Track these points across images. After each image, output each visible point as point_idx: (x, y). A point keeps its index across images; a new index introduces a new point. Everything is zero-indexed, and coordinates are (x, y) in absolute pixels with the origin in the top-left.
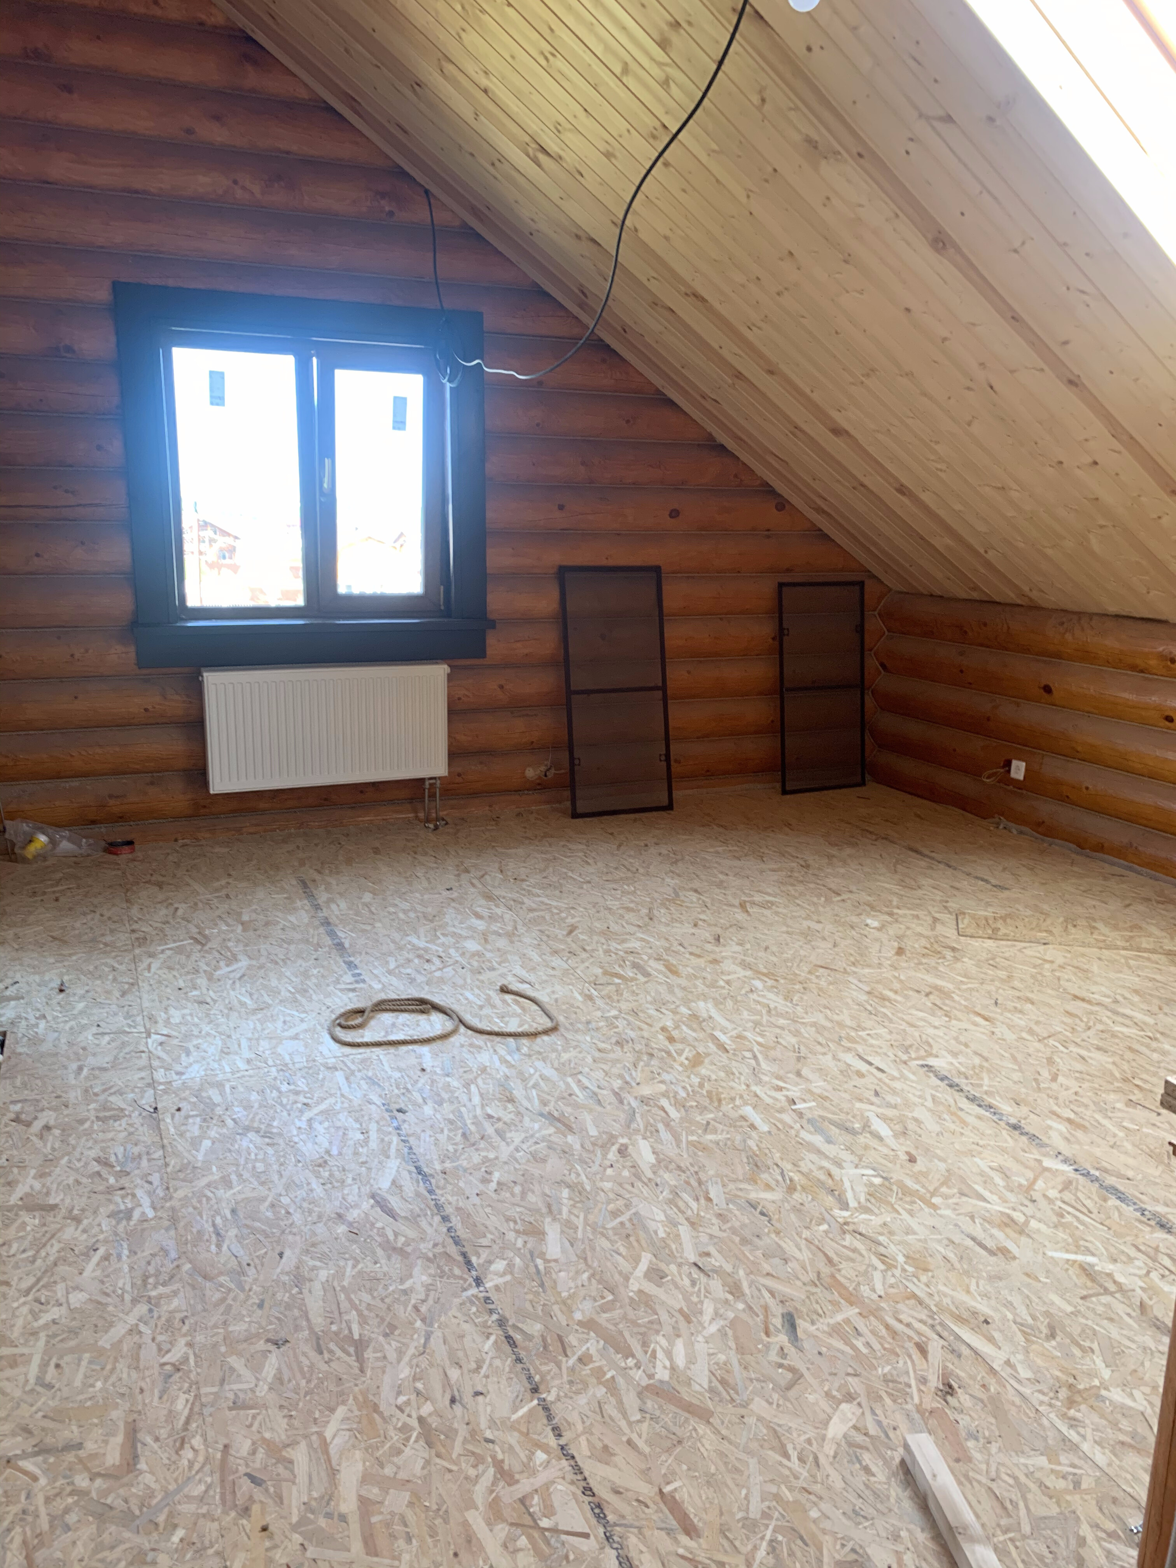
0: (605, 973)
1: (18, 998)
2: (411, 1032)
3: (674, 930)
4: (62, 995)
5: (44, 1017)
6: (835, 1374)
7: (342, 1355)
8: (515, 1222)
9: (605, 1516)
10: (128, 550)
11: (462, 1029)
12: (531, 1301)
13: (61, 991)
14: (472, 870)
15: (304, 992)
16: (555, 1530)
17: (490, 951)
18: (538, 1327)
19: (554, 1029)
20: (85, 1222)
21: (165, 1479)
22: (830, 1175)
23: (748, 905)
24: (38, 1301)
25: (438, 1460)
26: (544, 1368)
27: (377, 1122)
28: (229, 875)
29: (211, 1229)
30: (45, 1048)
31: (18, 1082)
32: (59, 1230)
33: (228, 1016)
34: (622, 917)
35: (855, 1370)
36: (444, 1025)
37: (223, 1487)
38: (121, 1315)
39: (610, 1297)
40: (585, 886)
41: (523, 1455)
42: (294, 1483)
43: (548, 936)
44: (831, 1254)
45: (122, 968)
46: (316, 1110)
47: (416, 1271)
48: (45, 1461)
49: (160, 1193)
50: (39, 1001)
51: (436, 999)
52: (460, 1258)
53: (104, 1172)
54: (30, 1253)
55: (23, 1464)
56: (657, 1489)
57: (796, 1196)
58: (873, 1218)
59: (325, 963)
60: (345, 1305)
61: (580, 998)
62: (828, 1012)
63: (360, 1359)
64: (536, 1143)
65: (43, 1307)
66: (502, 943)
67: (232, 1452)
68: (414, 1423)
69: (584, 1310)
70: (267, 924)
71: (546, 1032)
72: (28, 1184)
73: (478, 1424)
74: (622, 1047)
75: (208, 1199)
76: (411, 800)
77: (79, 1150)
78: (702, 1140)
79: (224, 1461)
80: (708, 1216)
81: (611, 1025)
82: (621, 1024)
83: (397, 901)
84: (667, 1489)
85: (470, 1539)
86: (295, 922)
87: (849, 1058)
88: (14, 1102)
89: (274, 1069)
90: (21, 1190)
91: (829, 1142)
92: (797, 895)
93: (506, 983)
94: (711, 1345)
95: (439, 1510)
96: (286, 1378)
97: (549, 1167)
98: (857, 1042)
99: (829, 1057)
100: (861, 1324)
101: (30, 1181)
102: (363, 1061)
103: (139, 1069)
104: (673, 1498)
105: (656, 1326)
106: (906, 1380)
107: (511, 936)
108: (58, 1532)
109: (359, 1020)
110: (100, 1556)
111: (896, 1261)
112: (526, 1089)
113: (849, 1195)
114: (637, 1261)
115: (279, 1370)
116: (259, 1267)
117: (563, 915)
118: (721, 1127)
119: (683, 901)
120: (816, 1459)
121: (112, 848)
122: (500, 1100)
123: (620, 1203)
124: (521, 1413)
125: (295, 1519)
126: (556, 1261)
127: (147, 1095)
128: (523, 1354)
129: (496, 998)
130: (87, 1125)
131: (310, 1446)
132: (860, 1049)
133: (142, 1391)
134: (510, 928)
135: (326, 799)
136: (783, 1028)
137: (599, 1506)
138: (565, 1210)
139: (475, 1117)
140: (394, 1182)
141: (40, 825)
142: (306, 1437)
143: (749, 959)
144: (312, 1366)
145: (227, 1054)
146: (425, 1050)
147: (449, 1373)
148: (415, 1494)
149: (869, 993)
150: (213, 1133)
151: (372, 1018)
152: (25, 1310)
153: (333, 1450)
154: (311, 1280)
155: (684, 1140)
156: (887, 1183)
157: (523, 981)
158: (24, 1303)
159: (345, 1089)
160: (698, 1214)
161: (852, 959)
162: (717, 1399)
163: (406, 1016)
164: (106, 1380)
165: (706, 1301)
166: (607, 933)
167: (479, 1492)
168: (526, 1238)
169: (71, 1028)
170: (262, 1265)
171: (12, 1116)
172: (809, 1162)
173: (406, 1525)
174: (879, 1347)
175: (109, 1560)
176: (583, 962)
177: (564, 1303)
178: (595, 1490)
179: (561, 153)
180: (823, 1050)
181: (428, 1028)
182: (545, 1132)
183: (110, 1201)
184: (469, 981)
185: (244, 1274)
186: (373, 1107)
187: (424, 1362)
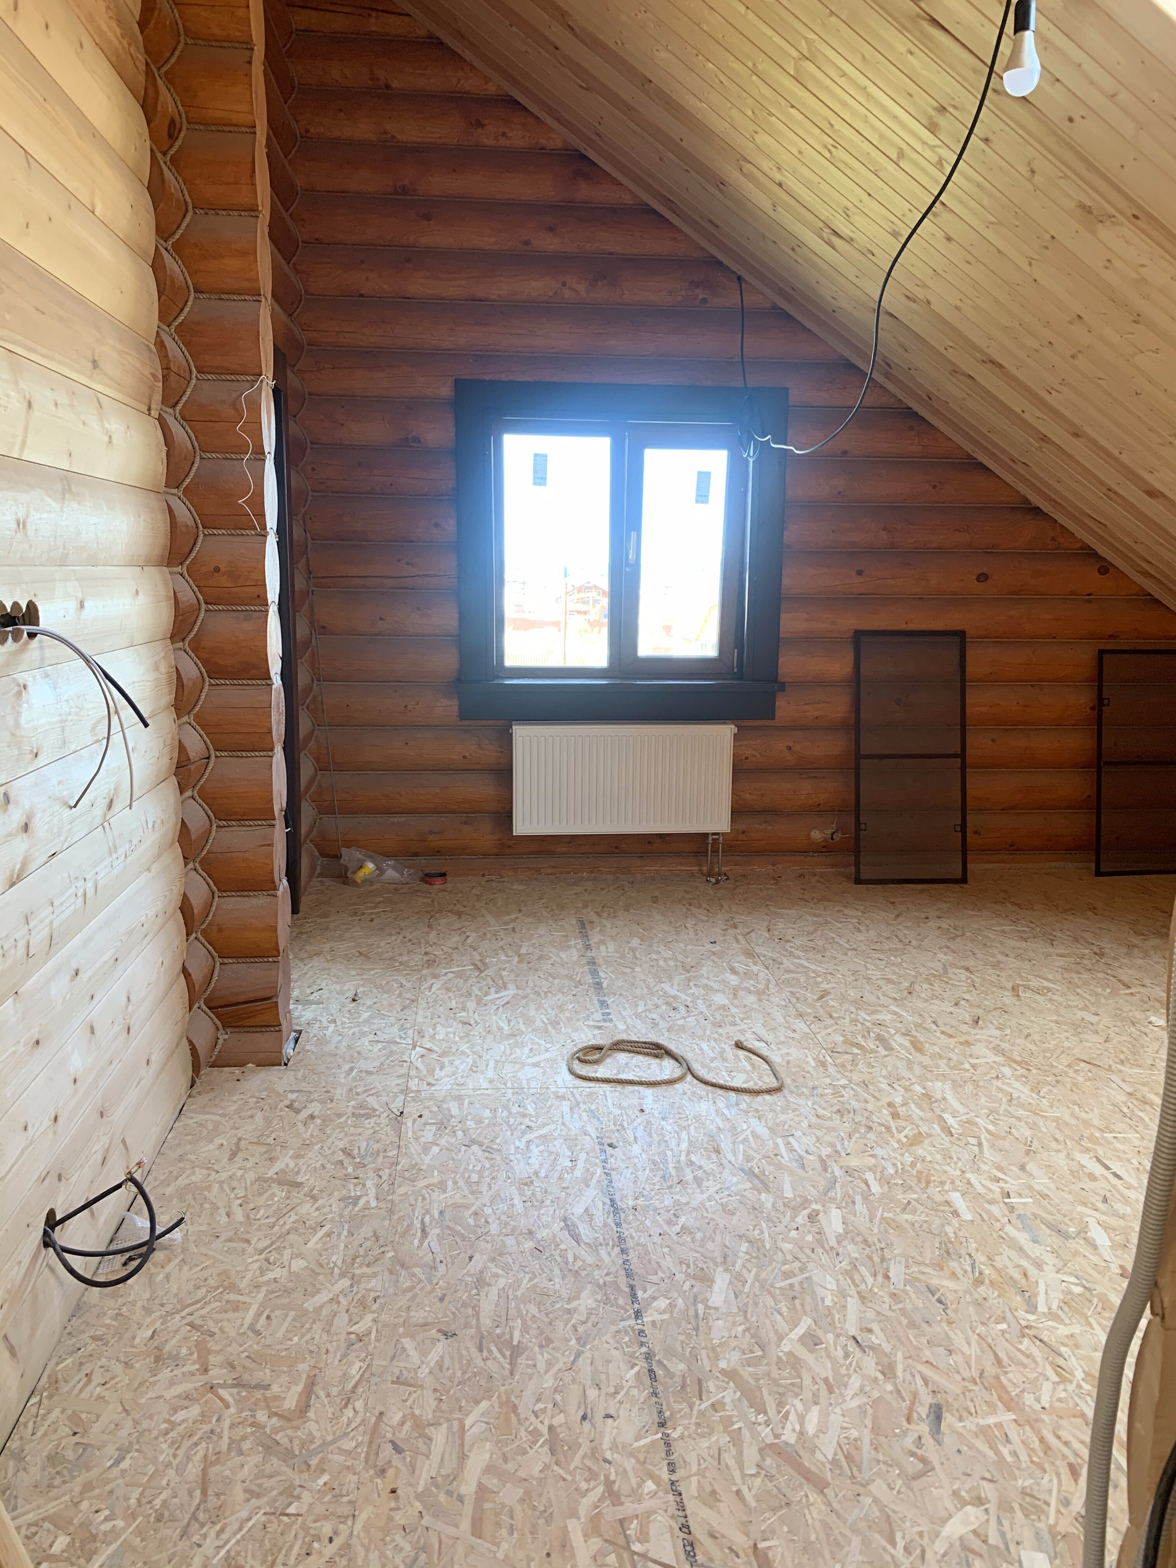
0: (846, 1042)
1: (318, 1003)
2: (641, 1074)
3: (932, 1007)
4: (354, 1004)
5: (334, 1021)
6: (969, 1475)
7: (499, 1356)
8: (688, 1266)
9: (695, 1555)
10: (456, 616)
11: (689, 1077)
12: (682, 1342)
13: (354, 1000)
14: (740, 926)
15: (555, 1024)
16: (644, 1556)
17: (736, 1007)
18: (682, 1366)
19: (778, 1089)
20: (320, 1202)
21: (326, 1429)
22: (1025, 1275)
23: (1021, 988)
24: (267, 1260)
25: (556, 1468)
26: (677, 1406)
27: (588, 1153)
28: (520, 911)
29: (419, 1226)
30: (330, 1047)
31: (300, 1075)
32: (298, 1205)
33: (485, 1038)
34: (880, 987)
35: (993, 1476)
36: (673, 1071)
37: (370, 1446)
38: (328, 1285)
39: (760, 1353)
40: (849, 953)
41: (634, 1482)
42: (428, 1458)
43: (798, 999)
44: (1002, 1355)
45: (409, 985)
46: (536, 1134)
47: (584, 1295)
48: (239, 1393)
49: (385, 1186)
50: (334, 1007)
51: (672, 1047)
52: (627, 1290)
53: (346, 1162)
54: (272, 1220)
55: (222, 1392)
56: (751, 1543)
57: (982, 1290)
58: (1060, 1326)
59: (582, 999)
60: (513, 1313)
61: (813, 1064)
62: (1076, 1107)
63: (513, 1363)
64: (730, 1195)
65: (270, 1266)
66: (751, 999)
67: (385, 1419)
68: (545, 1431)
69: (729, 1360)
70: (540, 958)
71: (769, 1091)
72: (285, 1162)
73: (601, 1444)
74: (842, 1116)
75: (424, 1199)
76: (696, 853)
77: (331, 1140)
78: (897, 1218)
79: (377, 1424)
80: (880, 1293)
81: (837, 1094)
82: (847, 1094)
83: (661, 948)
84: (762, 1545)
85: (565, 1544)
86: (565, 959)
87: (1085, 1159)
88: (292, 1091)
89: (510, 1091)
90: (278, 1166)
91: (1035, 1241)
92: (1080, 983)
93: (742, 1039)
94: (846, 1419)
95: (545, 1511)
96: (446, 1366)
97: (736, 1218)
98: (1101, 1144)
99: (1062, 1155)
100: (1013, 1433)
101: (287, 1160)
102: (590, 1095)
103: (398, 1077)
104: (766, 1555)
105: (797, 1389)
106: (1047, 1498)
107: (761, 994)
108: (233, 1454)
109: (596, 1057)
110: (260, 1481)
111: (1074, 1376)
112: (734, 1143)
113: (1041, 1299)
114: (795, 1325)
115: (442, 1357)
116: (449, 1265)
117: (819, 979)
118: (922, 1208)
119: (950, 979)
120: (923, 1552)
121: (428, 878)
122: (706, 1149)
123: (797, 1264)
124: (642, 1442)
125: (420, 1490)
126: (716, 1309)
127: (397, 1100)
128: (660, 1389)
129: (730, 1052)
130: (343, 1119)
131: (450, 1429)
132: (1101, 1153)
133: (327, 1351)
134: (761, 986)
135: (616, 848)
136: (1019, 1120)
137: (692, 1545)
138: (739, 1262)
139: (678, 1162)
140: (587, 1210)
141: (370, 853)
142: (448, 1420)
143: (1005, 1045)
144: (470, 1361)
145: (475, 1072)
146: (648, 1092)
147: (587, 1393)
148: (527, 1493)
149: (1130, 1094)
150: (443, 1142)
151: (609, 1056)
152: (255, 1266)
153: (468, 1437)
154: (490, 1285)
155: (879, 1216)
156: (1088, 1294)
157: (761, 1040)
158: (257, 1261)
159: (567, 1119)
160: (871, 1290)
161: (1122, 1057)
162: (838, 1472)
163: (640, 1058)
164: (302, 1337)
165: (855, 1375)
166: (860, 1003)
167: (585, 1504)
168: (693, 1282)
169: (353, 1034)
170: (453, 1264)
171: (288, 1103)
172: (1006, 1258)
173: (512, 1518)
174: (1027, 1458)
175: (265, 1486)
176: (826, 1028)
177: (713, 1349)
178: (692, 1529)
179: (852, 235)
180: (1060, 1147)
181: (658, 1072)
182: (741, 1187)
183: (344, 1186)
184: (708, 1033)
185: (435, 1268)
186: (588, 1138)
187: (567, 1377)
